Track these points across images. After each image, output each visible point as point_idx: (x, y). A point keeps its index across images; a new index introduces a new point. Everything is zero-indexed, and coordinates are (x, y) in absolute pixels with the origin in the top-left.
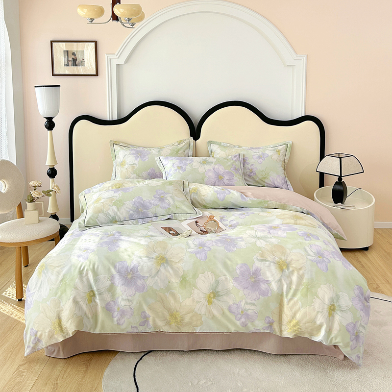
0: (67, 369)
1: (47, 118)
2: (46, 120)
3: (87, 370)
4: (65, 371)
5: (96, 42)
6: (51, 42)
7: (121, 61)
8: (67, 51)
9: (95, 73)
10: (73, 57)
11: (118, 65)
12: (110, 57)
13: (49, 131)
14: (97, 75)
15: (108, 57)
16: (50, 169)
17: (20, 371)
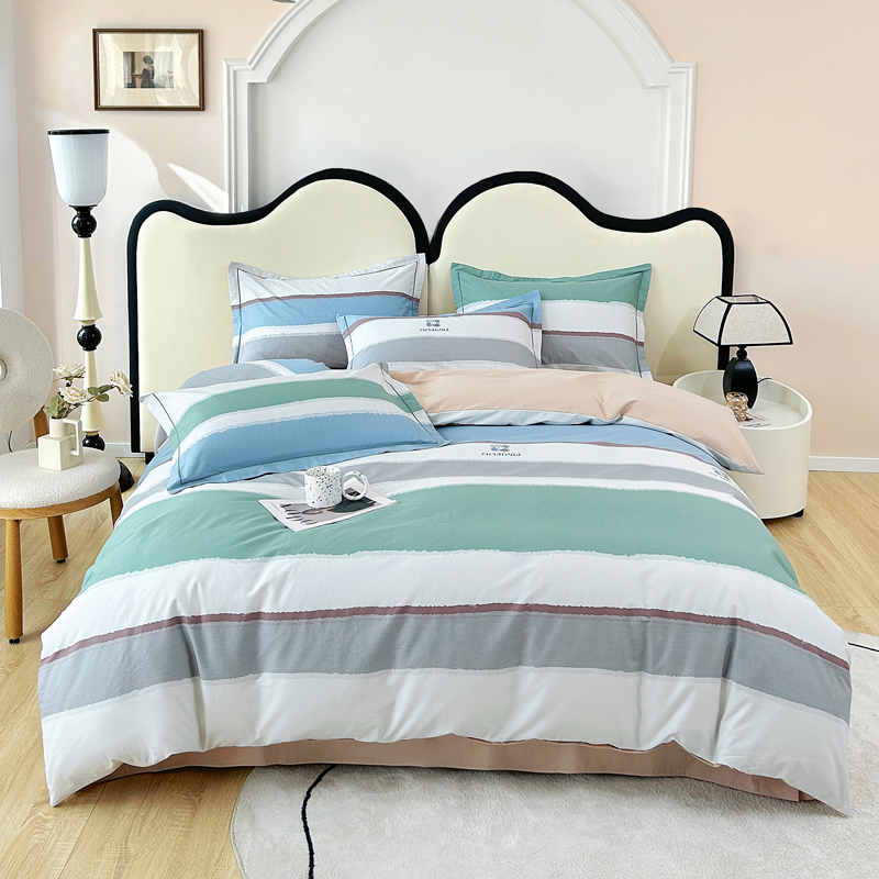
0: (147, 814)
1: (77, 208)
2: (75, 213)
3: (194, 814)
4: (144, 818)
5: (201, 33)
6: (95, 32)
7: (261, 77)
8: (133, 54)
9: (196, 104)
10: (146, 66)
11: (252, 86)
12: (235, 68)
13: (82, 240)
14: (202, 107)
15: (228, 67)
16: (84, 328)
17: (37, 818)
